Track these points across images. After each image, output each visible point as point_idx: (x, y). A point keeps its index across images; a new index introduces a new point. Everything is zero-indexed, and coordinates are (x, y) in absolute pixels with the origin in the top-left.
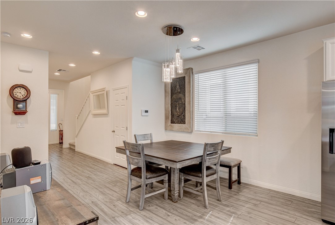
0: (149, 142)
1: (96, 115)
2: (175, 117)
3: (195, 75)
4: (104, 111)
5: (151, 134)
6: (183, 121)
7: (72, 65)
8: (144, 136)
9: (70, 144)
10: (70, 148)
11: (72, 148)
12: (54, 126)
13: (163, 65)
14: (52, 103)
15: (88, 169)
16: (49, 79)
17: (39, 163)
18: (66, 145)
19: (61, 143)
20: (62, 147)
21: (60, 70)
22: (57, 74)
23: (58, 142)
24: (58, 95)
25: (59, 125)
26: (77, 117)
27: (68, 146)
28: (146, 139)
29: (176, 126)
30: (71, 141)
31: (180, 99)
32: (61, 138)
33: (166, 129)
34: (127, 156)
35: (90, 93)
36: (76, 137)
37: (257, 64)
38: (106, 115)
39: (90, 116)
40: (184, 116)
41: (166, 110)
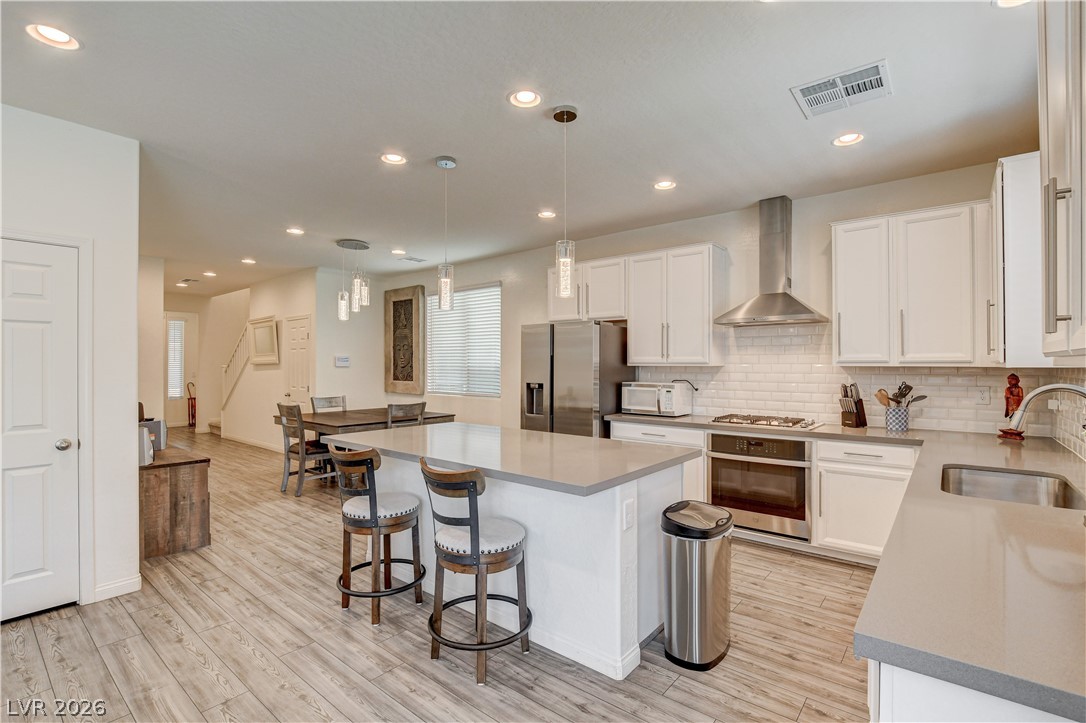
0: (340, 409)
1: (258, 366)
2: (399, 368)
3: (428, 298)
4: (273, 359)
5: (343, 398)
6: (409, 377)
7: (210, 274)
8: (330, 401)
9: (211, 426)
10: (212, 434)
11: (215, 432)
12: (176, 391)
13: (340, 294)
14: (171, 338)
15: (238, 460)
16: (165, 293)
17: (152, 420)
18: (202, 427)
19: (192, 425)
20: (193, 433)
21: (187, 280)
22: (183, 285)
23: (187, 423)
24: (186, 321)
25: (189, 386)
26: (224, 370)
27: (207, 429)
28: (334, 404)
29: (401, 384)
30: (214, 420)
31: (406, 337)
32: (193, 415)
33: (386, 391)
34: (284, 426)
35: (248, 324)
36: (223, 409)
37: (499, 289)
38: (276, 365)
39: (250, 367)
40: (411, 367)
41: (387, 357)
